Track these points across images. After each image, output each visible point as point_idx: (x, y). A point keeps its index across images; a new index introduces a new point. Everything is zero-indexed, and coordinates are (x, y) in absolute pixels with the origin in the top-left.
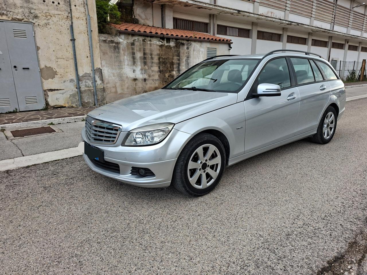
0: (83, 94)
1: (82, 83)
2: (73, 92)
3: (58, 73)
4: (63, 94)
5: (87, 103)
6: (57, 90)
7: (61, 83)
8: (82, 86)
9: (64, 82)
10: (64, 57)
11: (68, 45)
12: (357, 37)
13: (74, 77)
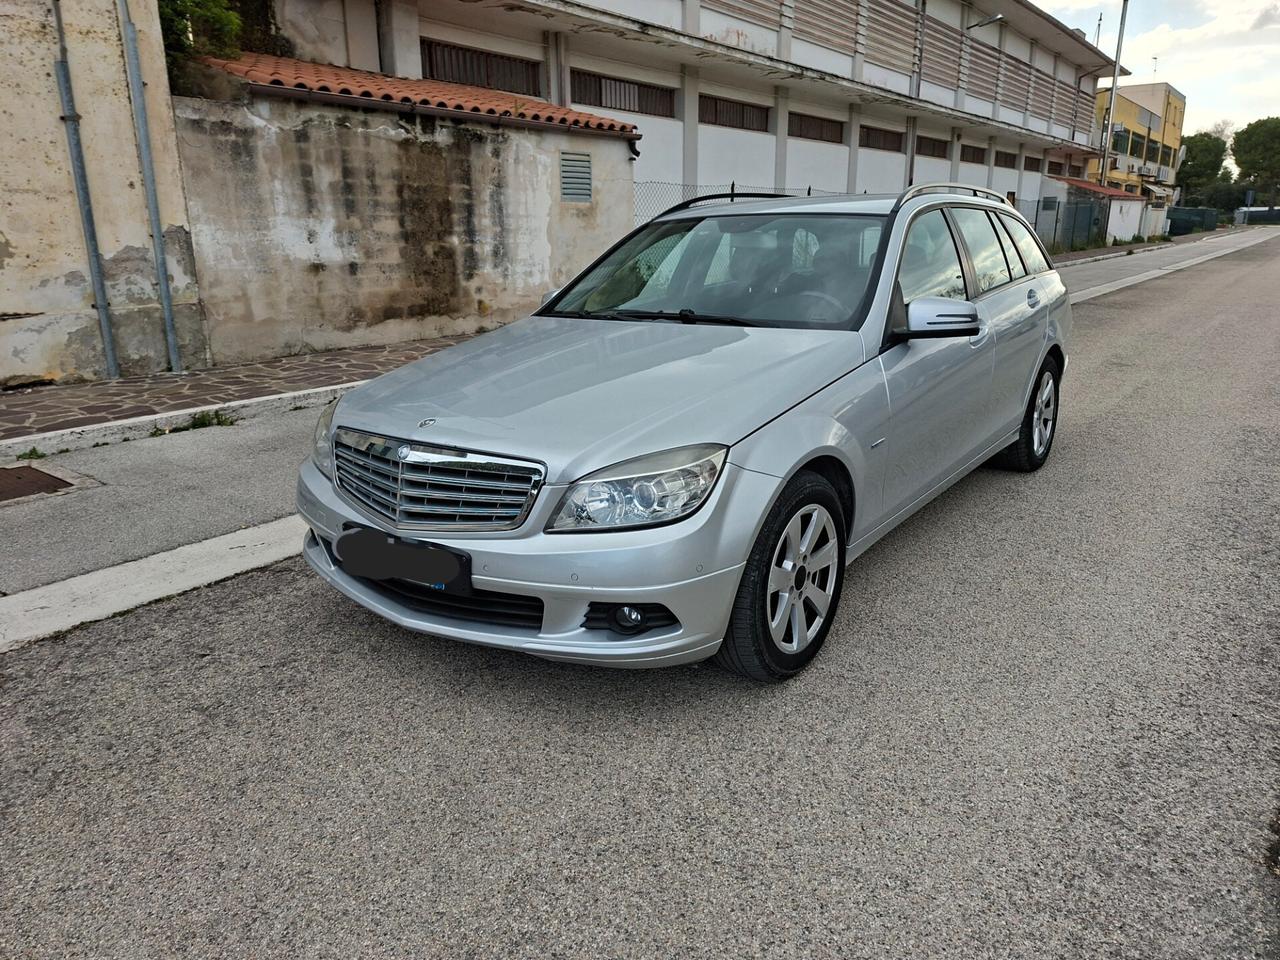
0: (122, 329)
1: (113, 287)
2: (83, 323)
3: (16, 248)
4: (39, 332)
5: (138, 361)
6: (17, 316)
7: (31, 288)
8: (115, 296)
9: (44, 283)
10: (38, 186)
11: (49, 138)
12: (985, 121)
13: (80, 263)
